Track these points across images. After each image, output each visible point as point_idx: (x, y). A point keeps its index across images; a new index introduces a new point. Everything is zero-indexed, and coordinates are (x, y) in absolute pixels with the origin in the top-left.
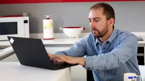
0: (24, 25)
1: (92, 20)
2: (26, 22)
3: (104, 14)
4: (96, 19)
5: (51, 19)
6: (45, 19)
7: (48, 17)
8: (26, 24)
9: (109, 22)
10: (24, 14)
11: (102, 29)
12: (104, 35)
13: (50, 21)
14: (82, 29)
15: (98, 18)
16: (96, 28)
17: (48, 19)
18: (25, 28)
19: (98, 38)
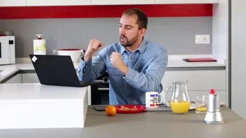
0: (10, 46)
1: (123, 27)
2: (11, 42)
3: (137, 23)
4: (128, 27)
5: (43, 39)
6: (35, 39)
7: (39, 37)
8: (11, 45)
9: (140, 32)
10: (7, 33)
11: (131, 38)
12: (133, 44)
13: (42, 42)
14: (82, 51)
15: (130, 26)
16: (126, 35)
17: (40, 39)
18: (10, 50)
19: (125, 46)
